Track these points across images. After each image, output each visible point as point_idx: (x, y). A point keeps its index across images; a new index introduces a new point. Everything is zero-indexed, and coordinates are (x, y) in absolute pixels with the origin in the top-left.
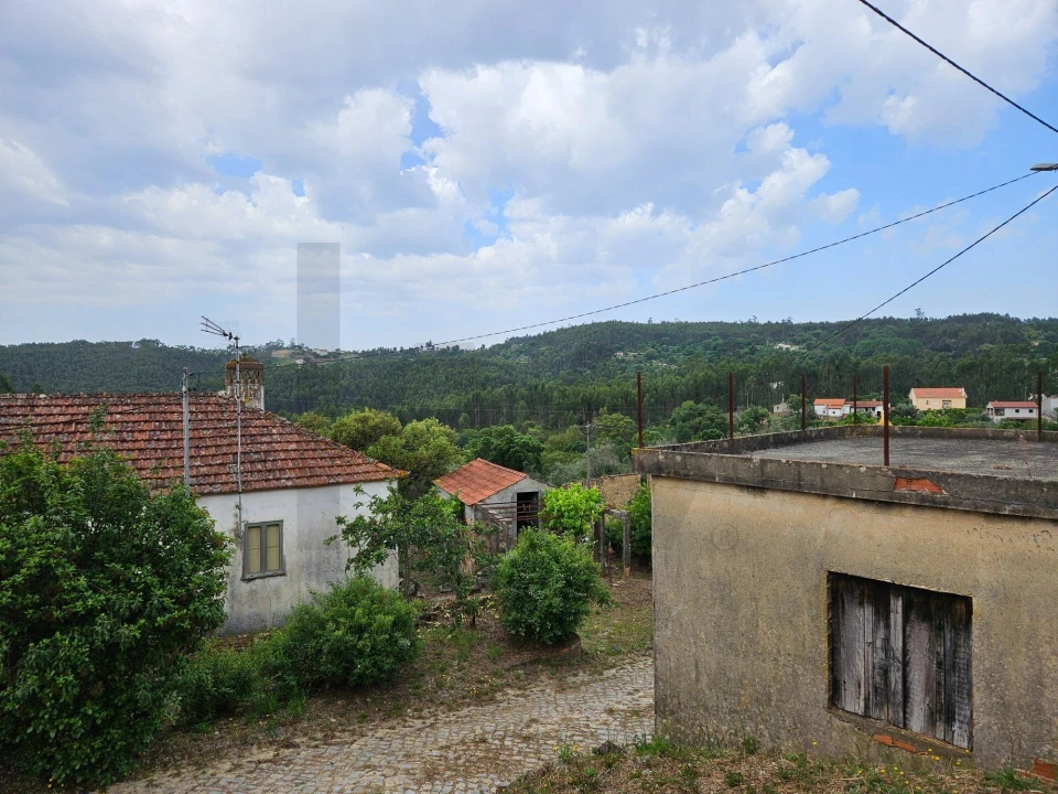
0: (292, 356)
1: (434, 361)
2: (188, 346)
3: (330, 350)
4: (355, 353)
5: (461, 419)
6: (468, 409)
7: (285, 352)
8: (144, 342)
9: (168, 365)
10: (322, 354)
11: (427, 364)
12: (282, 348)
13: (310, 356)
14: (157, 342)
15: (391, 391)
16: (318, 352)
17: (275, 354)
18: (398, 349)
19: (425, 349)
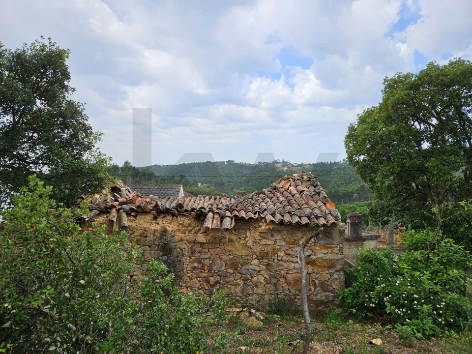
0: (283, 166)
1: (345, 168)
2: (244, 163)
3: (299, 163)
4: (309, 164)
5: (354, 197)
6: (358, 192)
7: (280, 164)
8: (229, 161)
9: (237, 170)
10: (295, 165)
11: (341, 170)
12: (279, 163)
13: (290, 166)
14: (233, 161)
15: (324, 182)
16: (294, 164)
17: (276, 165)
18: (329, 163)
19: (342, 162)
